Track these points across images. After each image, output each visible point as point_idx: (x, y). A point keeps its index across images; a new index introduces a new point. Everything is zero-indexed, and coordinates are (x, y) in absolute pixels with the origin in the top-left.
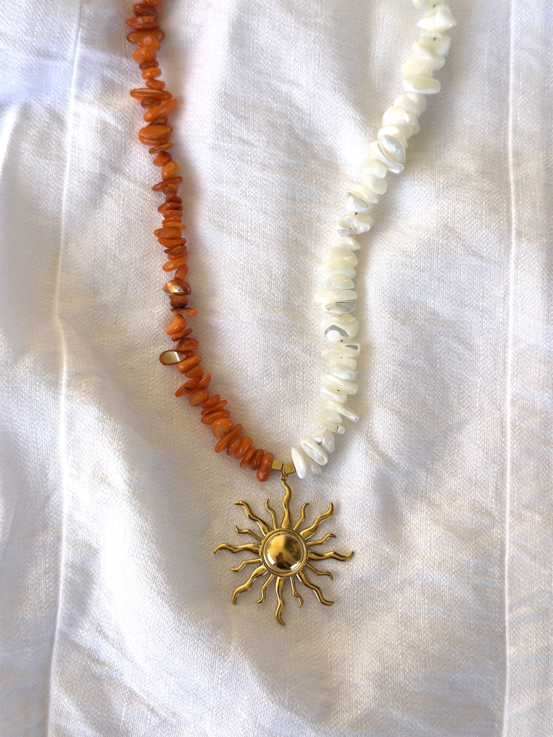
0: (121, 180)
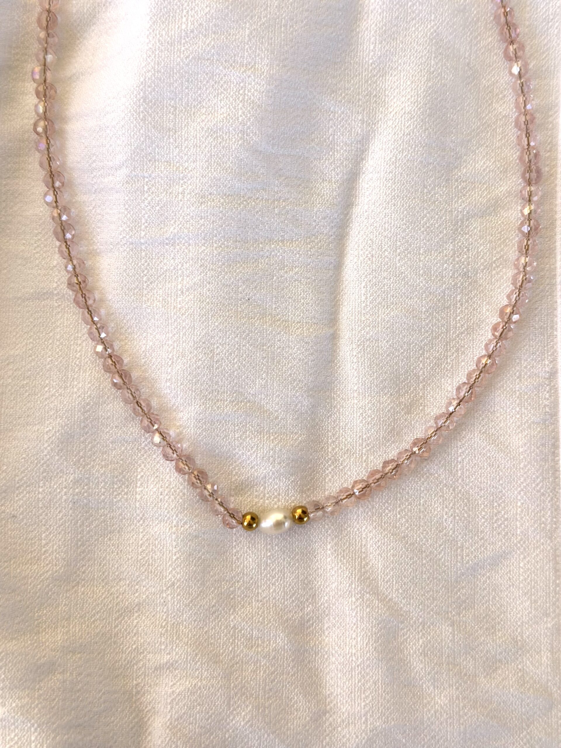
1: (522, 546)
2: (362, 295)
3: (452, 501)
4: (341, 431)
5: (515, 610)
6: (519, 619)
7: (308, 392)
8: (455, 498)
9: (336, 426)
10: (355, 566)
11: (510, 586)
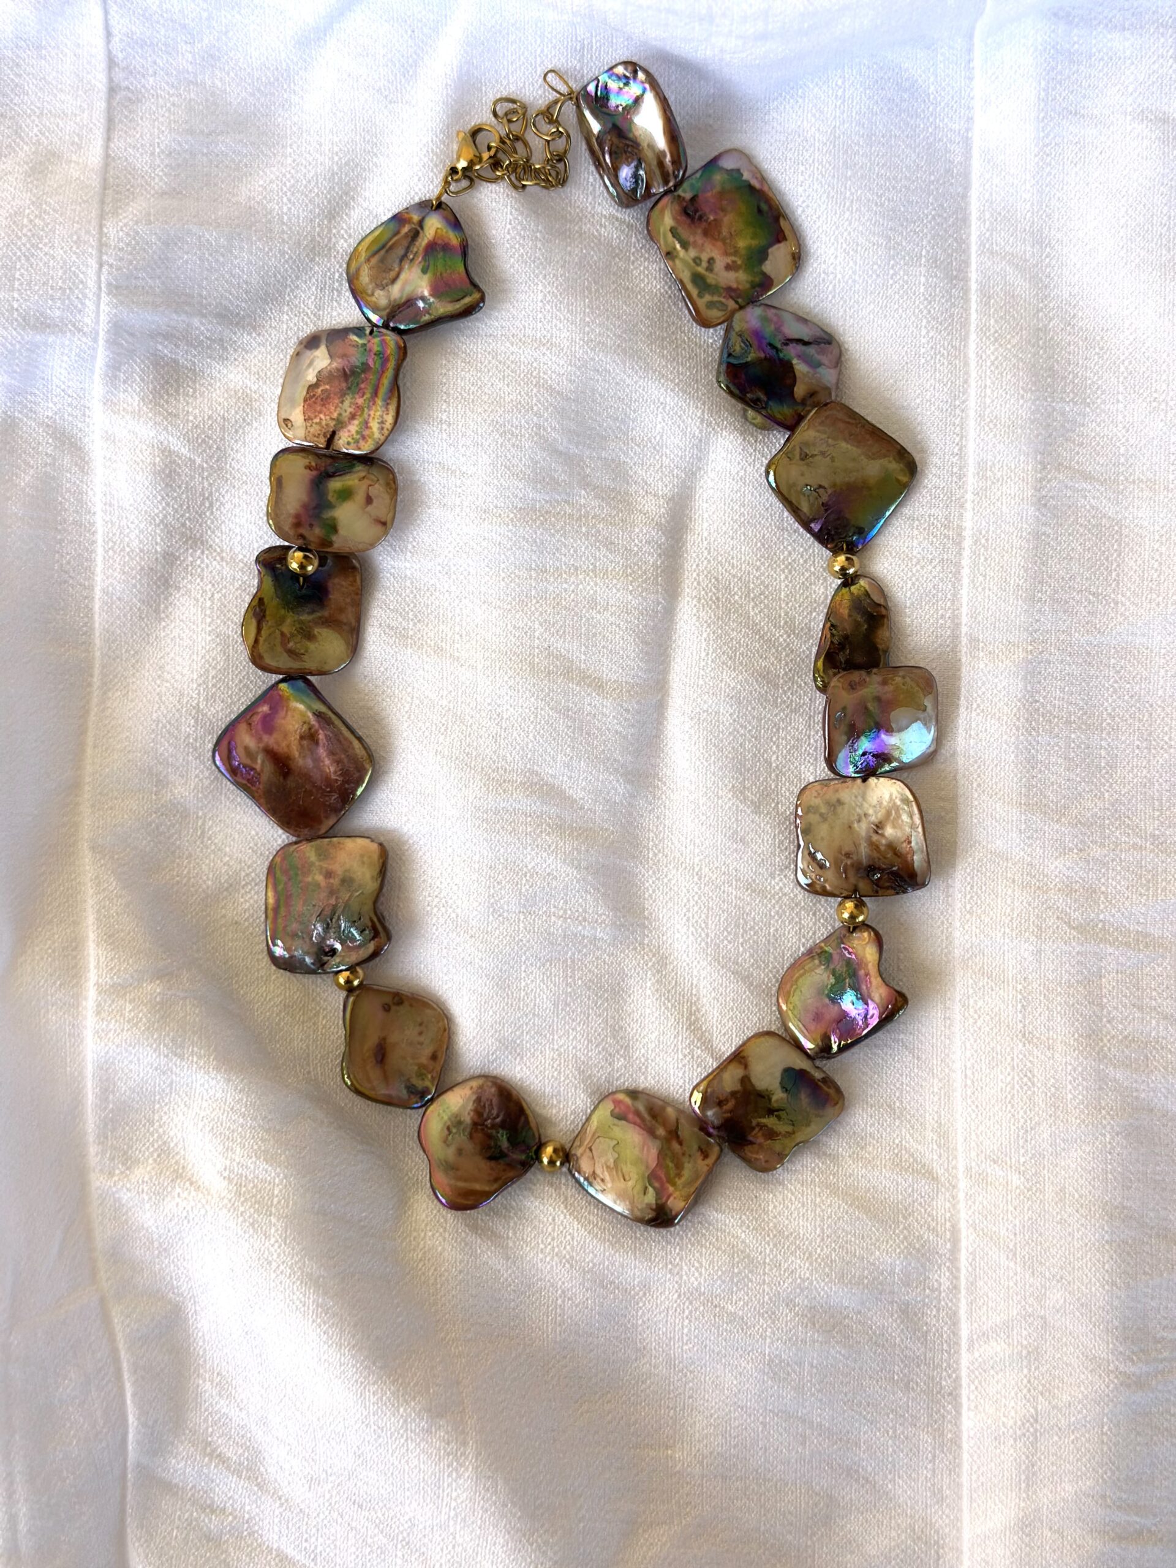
0: (206, 561)
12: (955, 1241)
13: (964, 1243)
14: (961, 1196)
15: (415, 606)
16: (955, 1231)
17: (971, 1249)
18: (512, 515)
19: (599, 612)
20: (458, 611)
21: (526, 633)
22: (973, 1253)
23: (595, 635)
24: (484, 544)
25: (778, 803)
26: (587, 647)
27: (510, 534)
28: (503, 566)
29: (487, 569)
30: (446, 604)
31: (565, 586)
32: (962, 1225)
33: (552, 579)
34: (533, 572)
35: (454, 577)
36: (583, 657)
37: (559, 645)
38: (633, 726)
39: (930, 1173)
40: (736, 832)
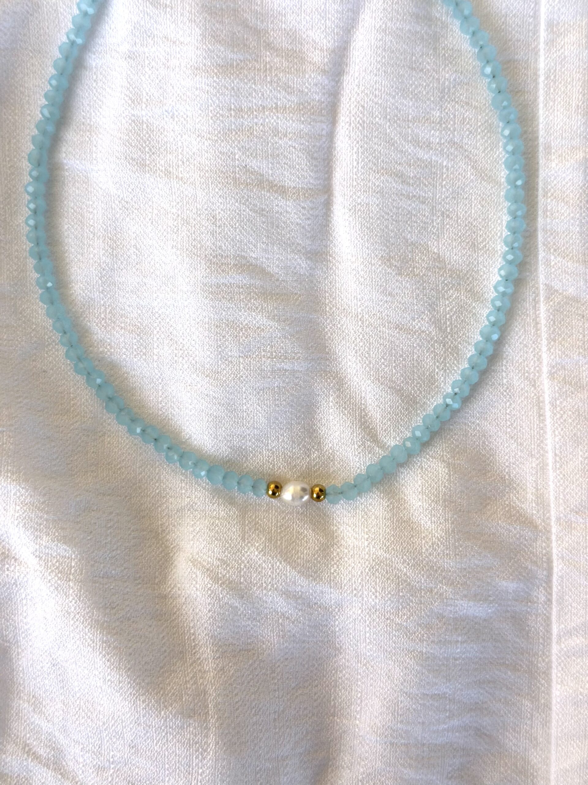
1: (508, 394)
2: (354, 160)
3: (442, 355)
4: (338, 292)
5: (503, 452)
6: (507, 460)
7: (306, 255)
8: (445, 352)
9: (333, 287)
10: (356, 416)
11: (498, 431)
12: (550, 570)
13: (555, 570)
14: (554, 538)
15: (150, 143)
16: (550, 561)
17: (560, 574)
18: (216, 71)
19: (281, 138)
20: (180, 144)
21: (229, 156)
22: (562, 577)
23: (278, 155)
24: (197, 93)
25: (414, 268)
26: (273, 164)
27: (215, 84)
28: (211, 108)
29: (200, 112)
30: (172, 140)
31: (255, 120)
32: (555, 557)
33: (246, 116)
34: (232, 112)
35: (176, 119)
36: (270, 172)
37: (254, 164)
38: (308, 219)
39: (531, 523)
40: (385, 289)
